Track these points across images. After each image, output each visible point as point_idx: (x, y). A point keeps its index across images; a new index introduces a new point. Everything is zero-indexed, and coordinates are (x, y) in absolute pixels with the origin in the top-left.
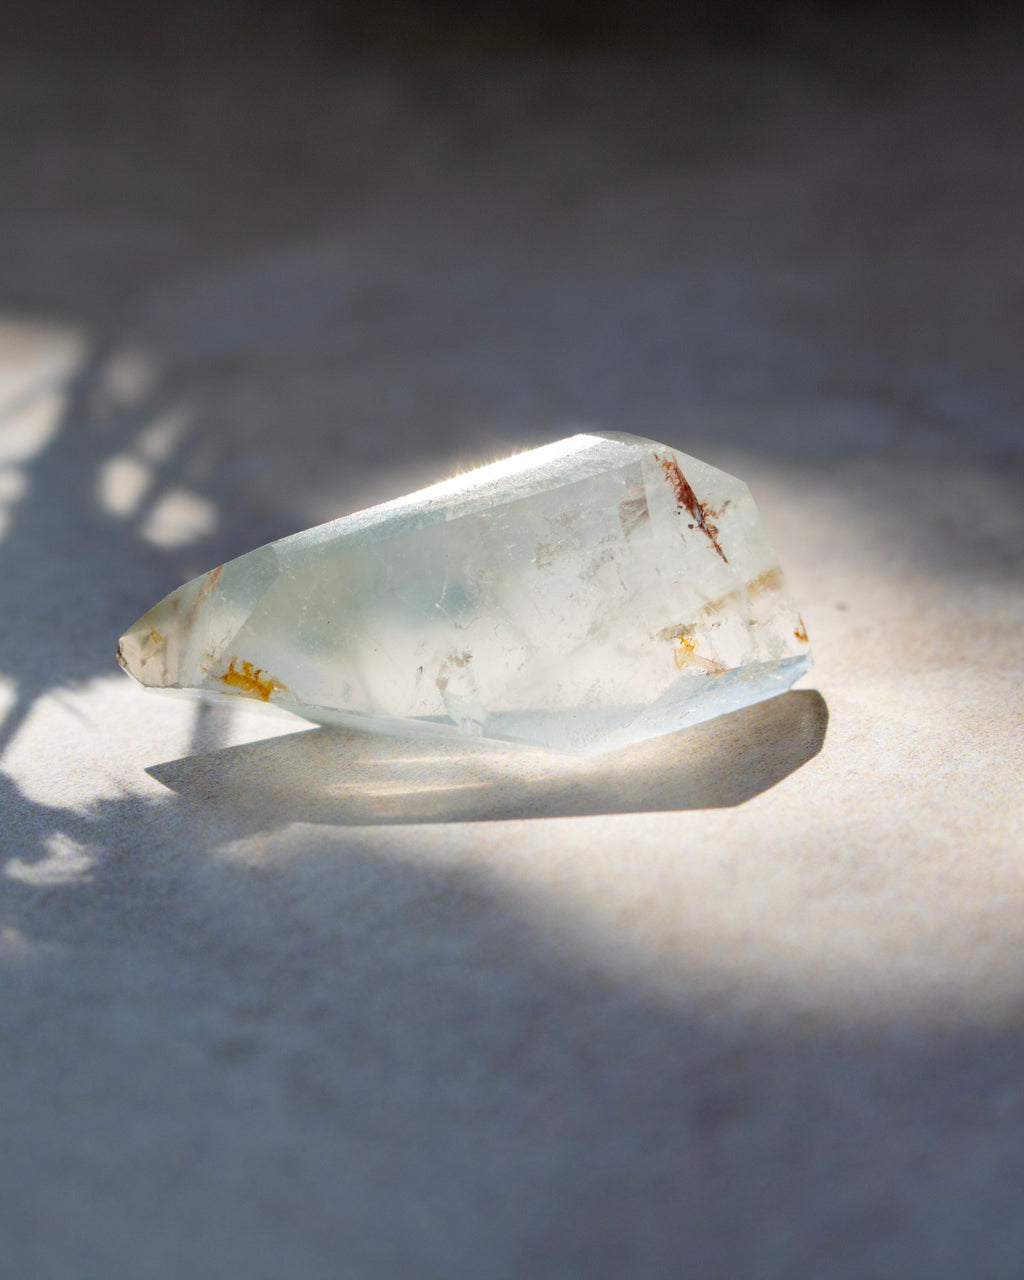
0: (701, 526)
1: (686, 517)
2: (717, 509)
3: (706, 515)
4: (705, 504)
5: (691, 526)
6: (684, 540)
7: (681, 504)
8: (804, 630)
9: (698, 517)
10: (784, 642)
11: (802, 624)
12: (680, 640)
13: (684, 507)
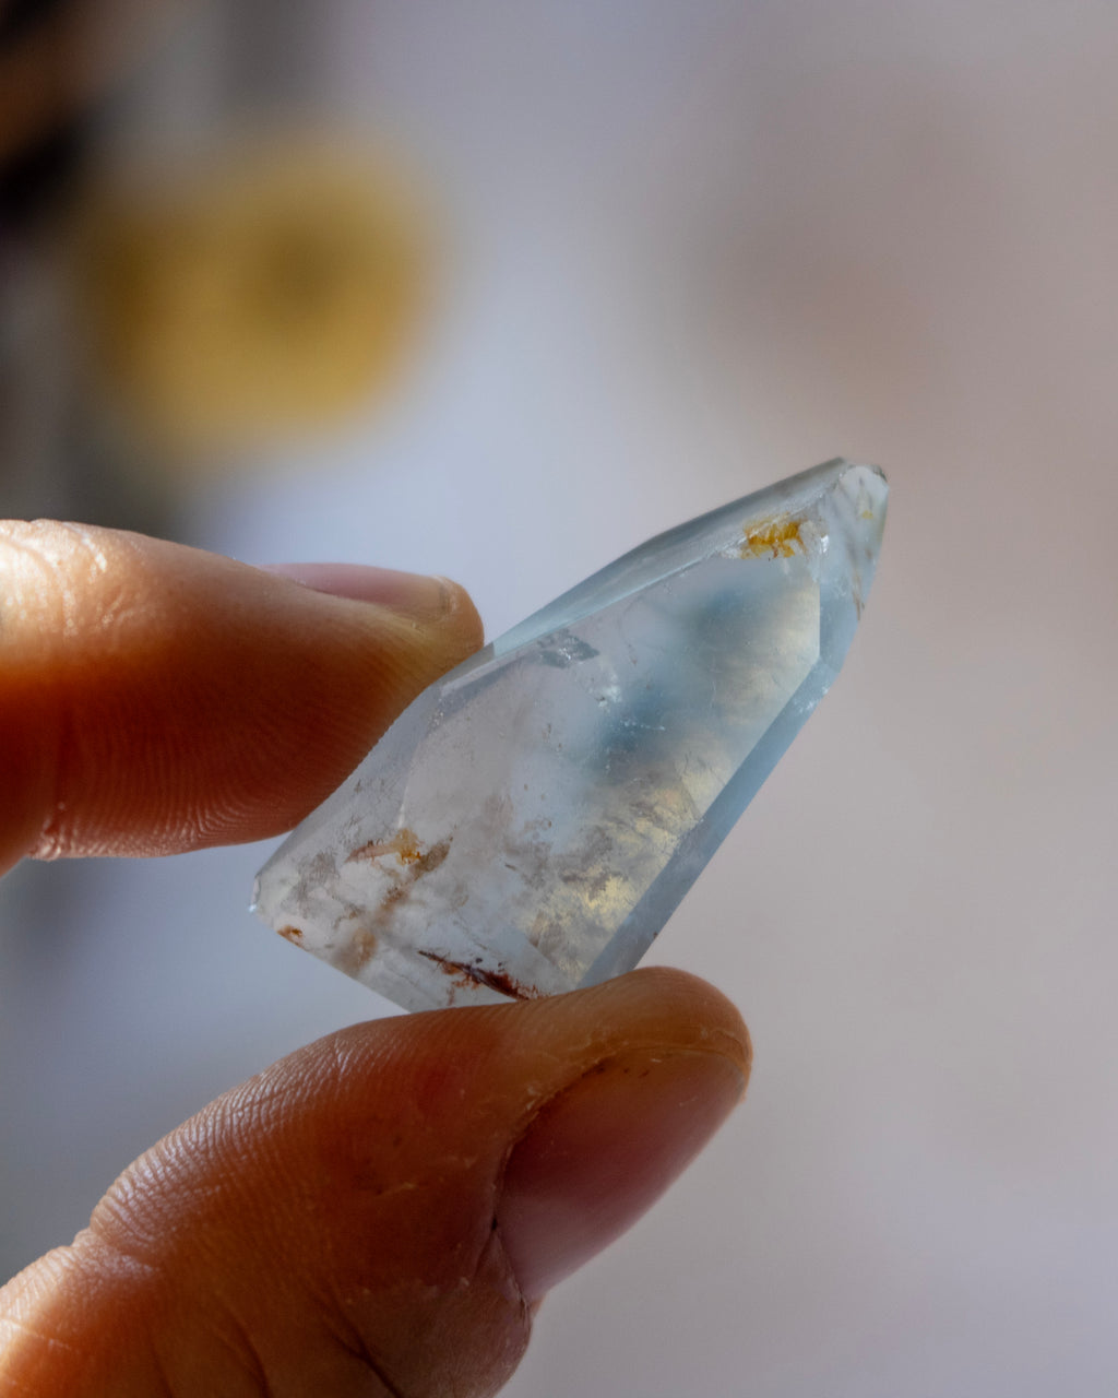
0: (468, 967)
1: (490, 965)
2: (459, 991)
3: (468, 979)
4: (474, 987)
5: (479, 960)
6: (481, 945)
7: (501, 974)
8: (292, 941)
9: (477, 974)
10: (305, 917)
11: (297, 944)
12: (421, 854)
13: (496, 973)
